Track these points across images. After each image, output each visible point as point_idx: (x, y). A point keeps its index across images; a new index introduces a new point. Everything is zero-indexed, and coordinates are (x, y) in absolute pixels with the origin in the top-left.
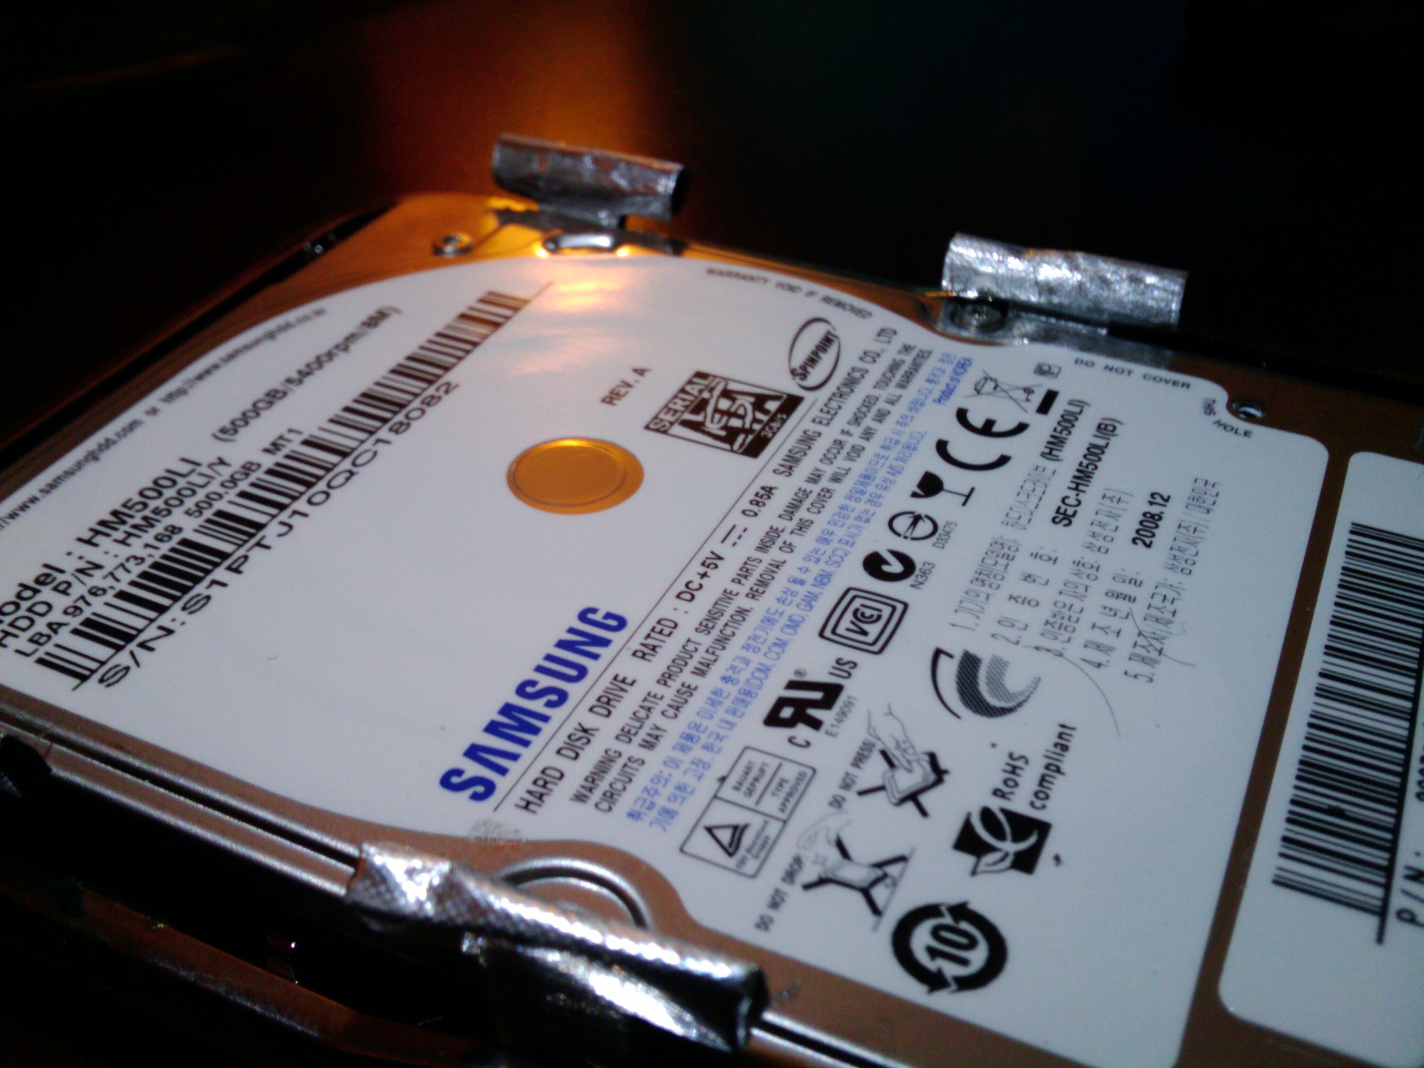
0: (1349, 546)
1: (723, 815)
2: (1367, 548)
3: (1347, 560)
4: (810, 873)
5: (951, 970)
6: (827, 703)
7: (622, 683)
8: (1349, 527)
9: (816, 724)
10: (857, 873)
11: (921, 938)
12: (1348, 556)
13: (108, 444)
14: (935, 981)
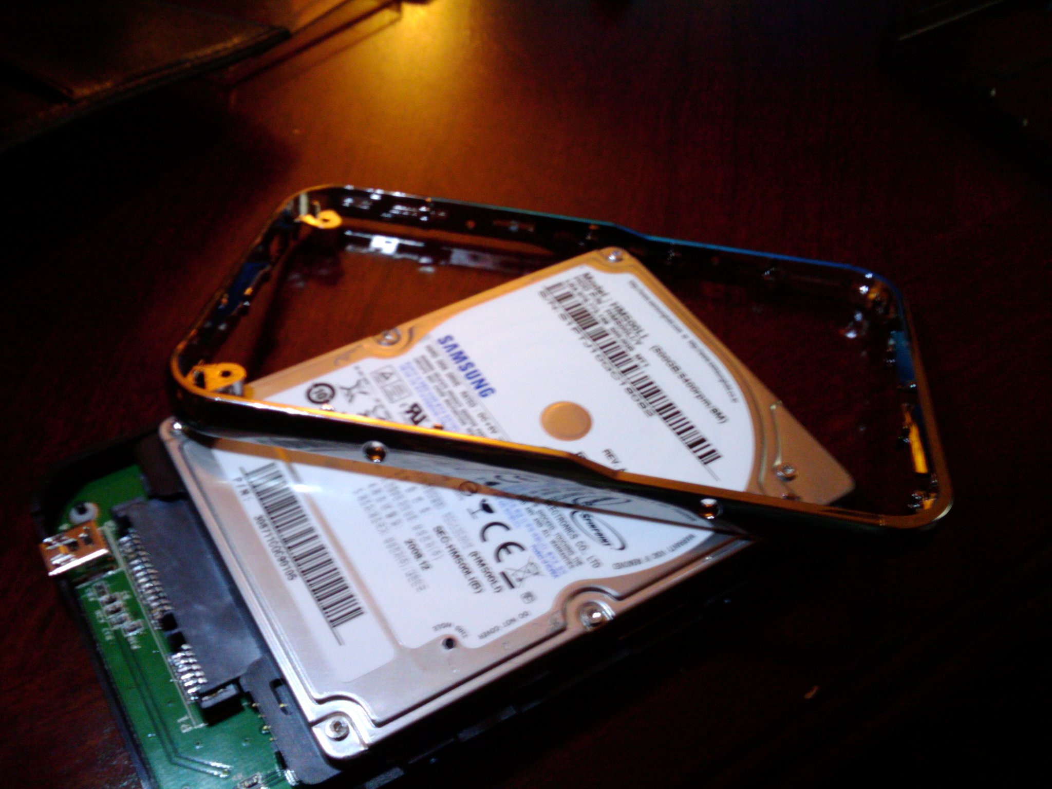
0: (354, 600)
1: (393, 379)
2: (346, 606)
3: (349, 593)
4: (363, 383)
5: (317, 389)
6: (412, 419)
7: (457, 383)
8: (363, 610)
9: (408, 412)
10: (355, 391)
11: (327, 391)
12: (344, 586)
13: (670, 321)
14: (316, 385)
